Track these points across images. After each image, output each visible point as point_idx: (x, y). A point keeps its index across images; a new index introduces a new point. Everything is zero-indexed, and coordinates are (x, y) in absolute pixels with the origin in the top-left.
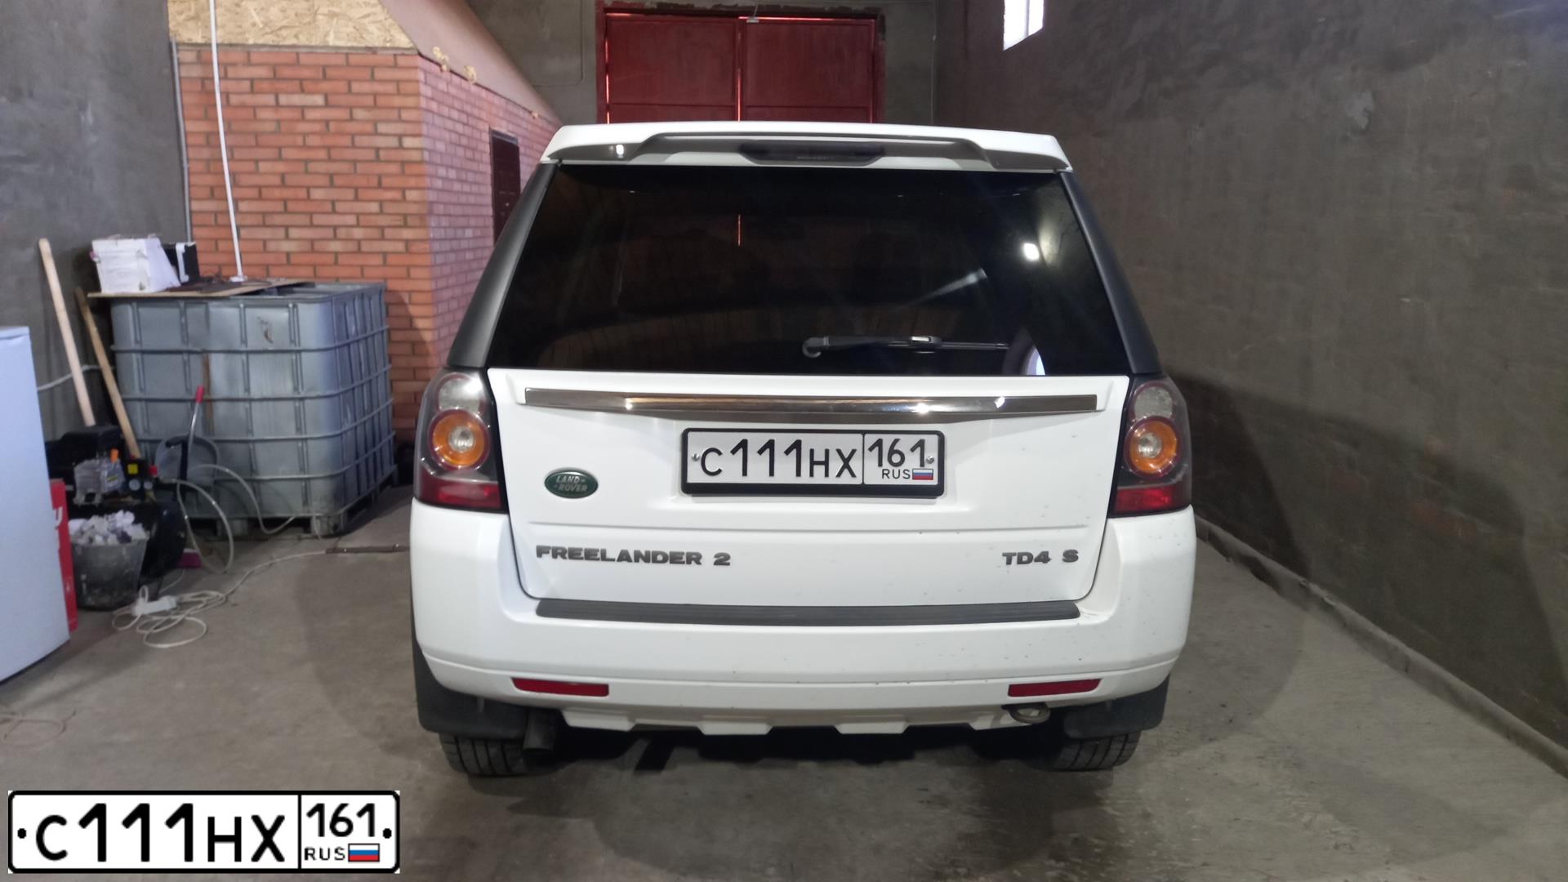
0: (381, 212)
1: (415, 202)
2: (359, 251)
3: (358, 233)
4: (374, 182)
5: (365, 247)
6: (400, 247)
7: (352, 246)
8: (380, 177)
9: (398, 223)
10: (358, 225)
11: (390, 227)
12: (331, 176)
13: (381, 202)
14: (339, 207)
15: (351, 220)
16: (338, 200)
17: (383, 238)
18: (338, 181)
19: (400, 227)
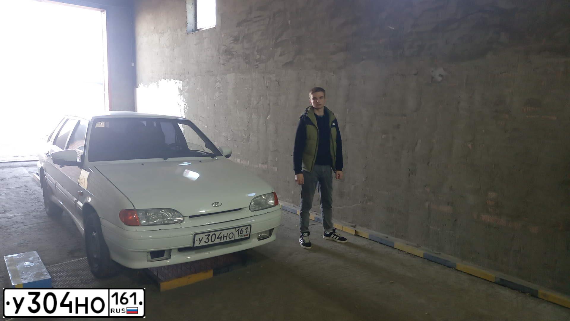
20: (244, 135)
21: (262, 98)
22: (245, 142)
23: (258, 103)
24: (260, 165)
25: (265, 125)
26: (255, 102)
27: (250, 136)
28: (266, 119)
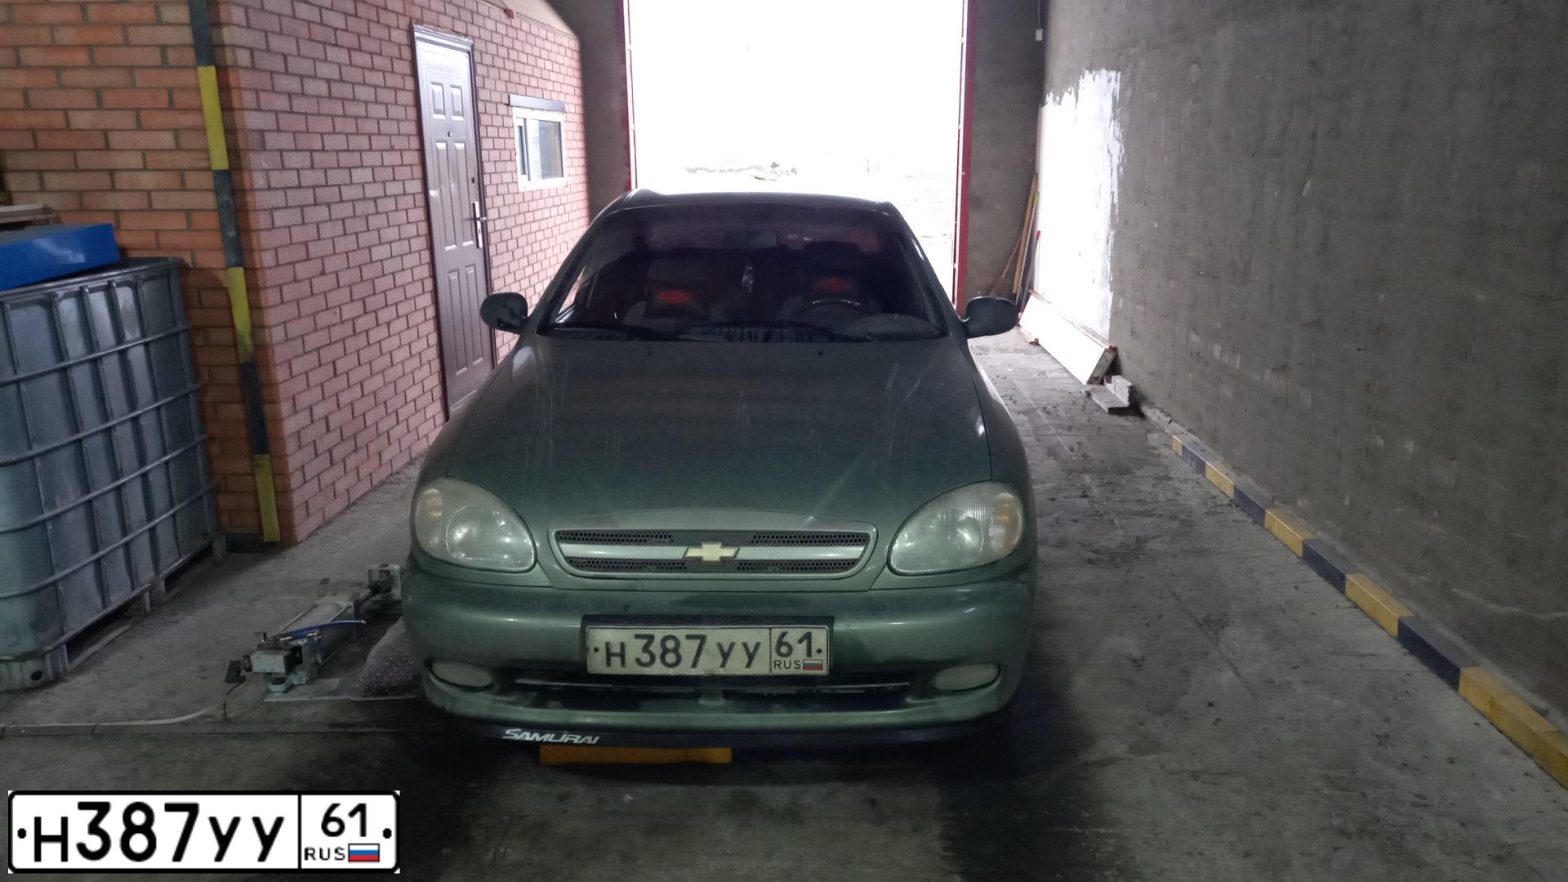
0: (178, 148)
2: (150, 209)
3: (147, 180)
4: (163, 101)
5: (159, 201)
6: (210, 201)
7: (139, 201)
8: (170, 92)
10: (145, 169)
11: (193, 170)
12: (98, 92)
14: (116, 140)
15: (134, 160)
16: (112, 130)
17: (184, 188)
18: (109, 99)
20: (1237, 258)
21: (1295, 108)
22: (1237, 286)
23: (1283, 133)
24: (1268, 372)
25: (1294, 217)
26: (1277, 130)
27: (1253, 261)
28: (1300, 192)
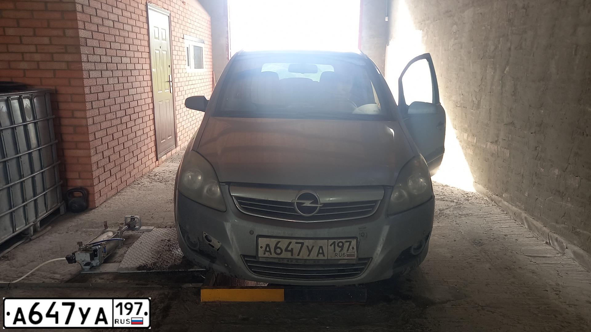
0: (51, 44)
1: (72, 37)
2: (38, 69)
3: (37, 57)
4: (45, 24)
5: (42, 66)
6: (64, 66)
7: (34, 66)
9: (63, 51)
10: (37, 52)
11: (57, 53)
12: (18, 20)
13: (50, 37)
14: (25, 40)
15: (32, 48)
16: (23, 36)
17: (52, 60)
18: (22, 23)
19: (63, 53)
20: (474, 99)
21: (501, 39)
22: (474, 110)
23: (495, 49)
24: (489, 144)
25: (500, 82)
26: (492, 48)
27: (482, 100)
28: (503, 72)
